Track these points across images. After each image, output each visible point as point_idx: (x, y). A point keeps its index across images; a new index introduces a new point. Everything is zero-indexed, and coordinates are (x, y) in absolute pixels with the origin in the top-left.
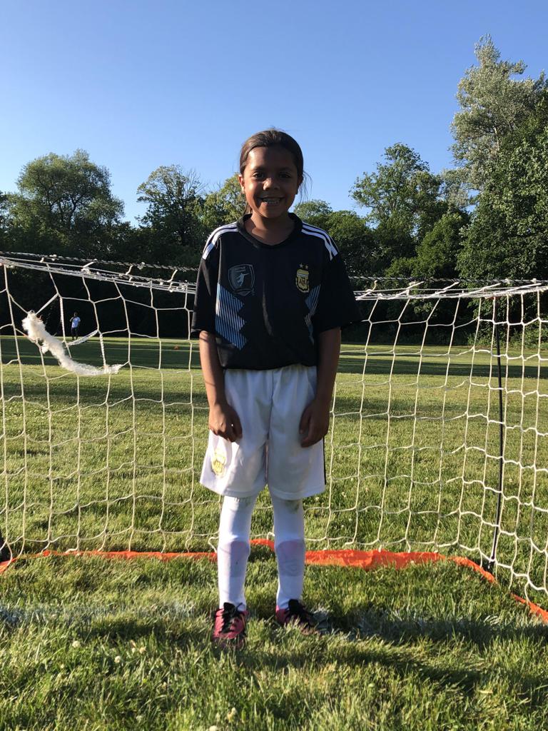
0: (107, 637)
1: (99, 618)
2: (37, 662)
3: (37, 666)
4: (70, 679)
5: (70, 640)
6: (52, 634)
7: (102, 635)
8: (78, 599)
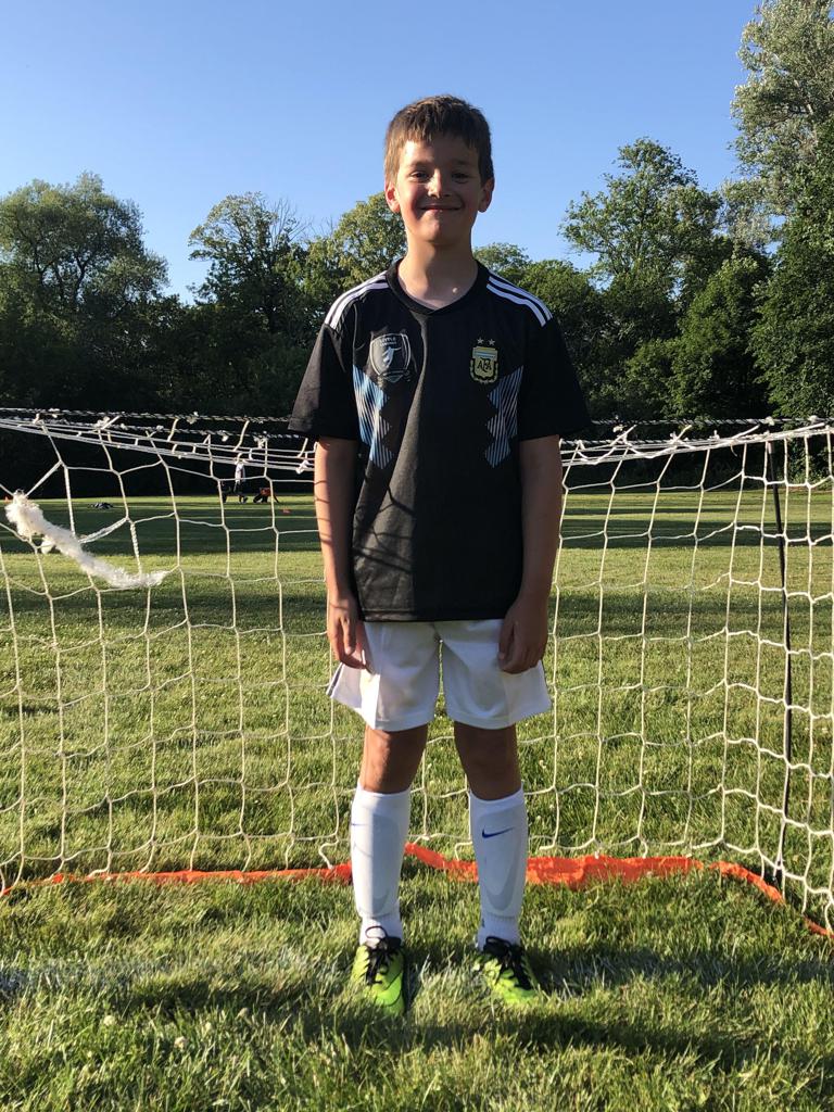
0: (158, 1009)
1: (144, 980)
2: (50, 1049)
3: (51, 1055)
4: (103, 1074)
5: (100, 1013)
6: (71, 1007)
7: (150, 1006)
8: (111, 949)
